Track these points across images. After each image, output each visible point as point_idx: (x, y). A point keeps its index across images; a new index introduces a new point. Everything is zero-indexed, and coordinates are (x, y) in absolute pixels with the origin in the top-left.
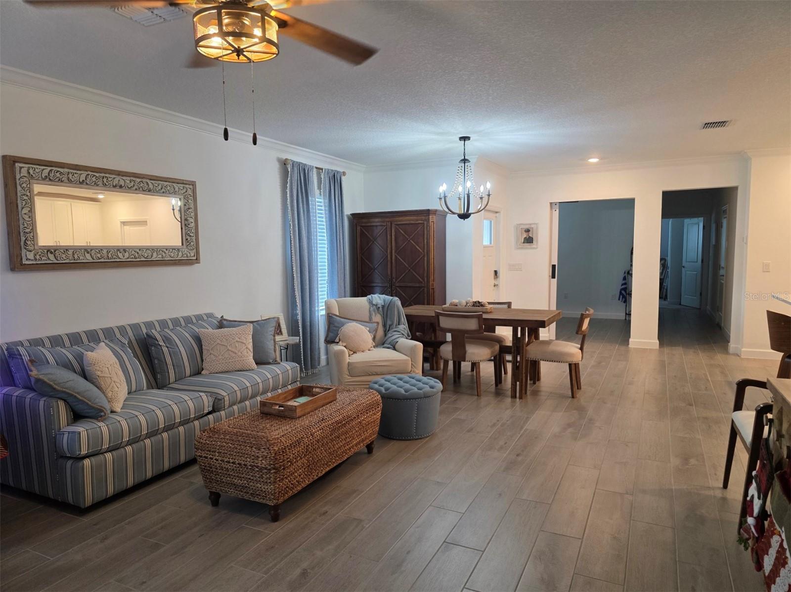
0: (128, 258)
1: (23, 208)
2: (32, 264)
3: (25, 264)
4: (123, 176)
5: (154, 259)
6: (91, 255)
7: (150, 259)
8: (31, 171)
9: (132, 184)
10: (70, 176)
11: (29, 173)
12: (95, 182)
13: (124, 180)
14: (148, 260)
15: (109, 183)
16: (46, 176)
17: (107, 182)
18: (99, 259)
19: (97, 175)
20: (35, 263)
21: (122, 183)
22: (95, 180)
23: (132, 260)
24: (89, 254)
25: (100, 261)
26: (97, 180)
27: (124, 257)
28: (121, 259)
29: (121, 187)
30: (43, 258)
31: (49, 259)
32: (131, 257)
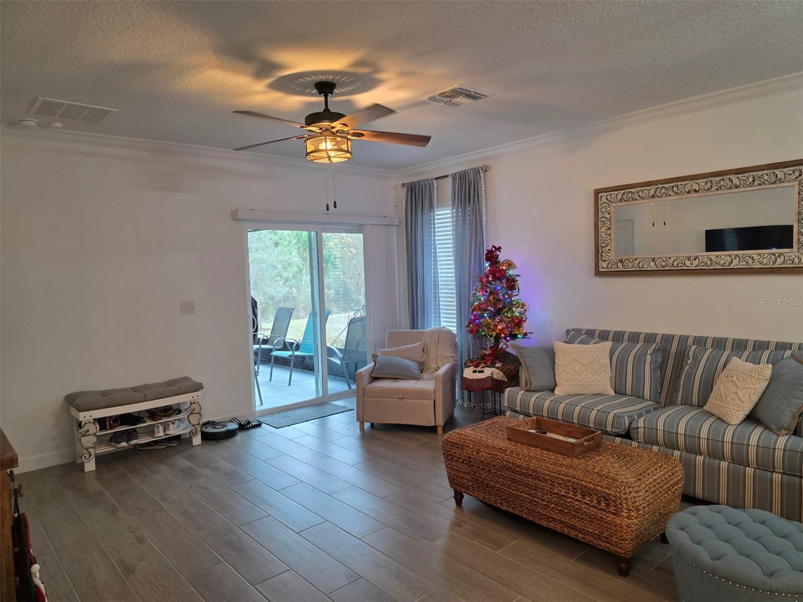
0: (697, 266)
1: (601, 228)
2: (606, 271)
3: (601, 271)
4: (697, 179)
5: (735, 267)
6: (655, 263)
7: (728, 267)
8: (609, 198)
9: (709, 185)
10: (640, 194)
11: (607, 199)
12: (665, 193)
13: (697, 183)
14: (726, 268)
15: (681, 190)
16: (620, 199)
17: (678, 190)
18: (664, 267)
19: (667, 186)
20: (608, 270)
21: (696, 187)
22: (664, 191)
23: (703, 268)
24: (654, 263)
25: (665, 269)
26: (666, 191)
27: (692, 264)
28: (687, 267)
29: (695, 191)
30: (613, 267)
31: (618, 267)
32: (702, 265)
